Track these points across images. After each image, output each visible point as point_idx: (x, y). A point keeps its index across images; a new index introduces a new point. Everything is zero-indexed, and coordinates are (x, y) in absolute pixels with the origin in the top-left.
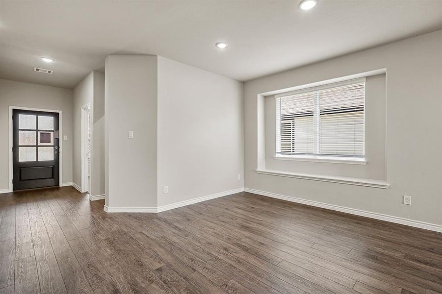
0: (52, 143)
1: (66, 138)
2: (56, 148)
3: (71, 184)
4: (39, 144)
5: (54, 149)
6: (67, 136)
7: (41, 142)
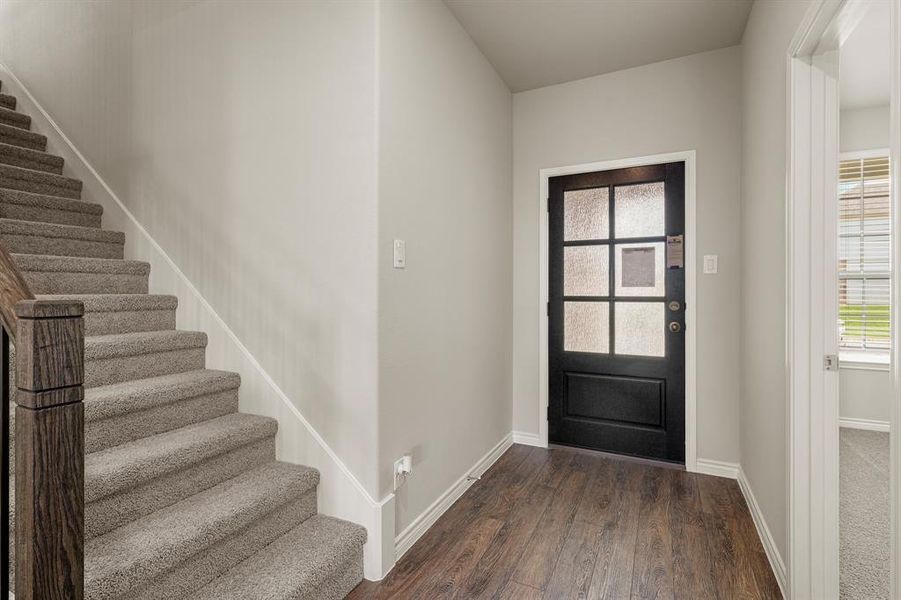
0: (659, 290)
1: (710, 264)
2: (675, 307)
3: (731, 471)
4: (620, 292)
5: (668, 310)
6: (715, 257)
7: (624, 285)
